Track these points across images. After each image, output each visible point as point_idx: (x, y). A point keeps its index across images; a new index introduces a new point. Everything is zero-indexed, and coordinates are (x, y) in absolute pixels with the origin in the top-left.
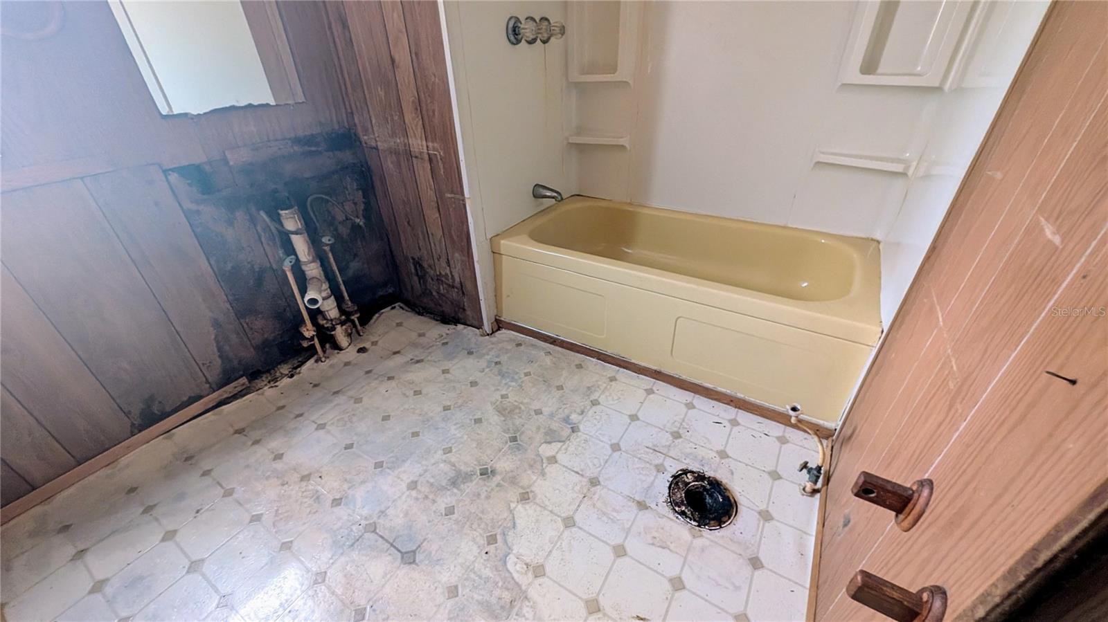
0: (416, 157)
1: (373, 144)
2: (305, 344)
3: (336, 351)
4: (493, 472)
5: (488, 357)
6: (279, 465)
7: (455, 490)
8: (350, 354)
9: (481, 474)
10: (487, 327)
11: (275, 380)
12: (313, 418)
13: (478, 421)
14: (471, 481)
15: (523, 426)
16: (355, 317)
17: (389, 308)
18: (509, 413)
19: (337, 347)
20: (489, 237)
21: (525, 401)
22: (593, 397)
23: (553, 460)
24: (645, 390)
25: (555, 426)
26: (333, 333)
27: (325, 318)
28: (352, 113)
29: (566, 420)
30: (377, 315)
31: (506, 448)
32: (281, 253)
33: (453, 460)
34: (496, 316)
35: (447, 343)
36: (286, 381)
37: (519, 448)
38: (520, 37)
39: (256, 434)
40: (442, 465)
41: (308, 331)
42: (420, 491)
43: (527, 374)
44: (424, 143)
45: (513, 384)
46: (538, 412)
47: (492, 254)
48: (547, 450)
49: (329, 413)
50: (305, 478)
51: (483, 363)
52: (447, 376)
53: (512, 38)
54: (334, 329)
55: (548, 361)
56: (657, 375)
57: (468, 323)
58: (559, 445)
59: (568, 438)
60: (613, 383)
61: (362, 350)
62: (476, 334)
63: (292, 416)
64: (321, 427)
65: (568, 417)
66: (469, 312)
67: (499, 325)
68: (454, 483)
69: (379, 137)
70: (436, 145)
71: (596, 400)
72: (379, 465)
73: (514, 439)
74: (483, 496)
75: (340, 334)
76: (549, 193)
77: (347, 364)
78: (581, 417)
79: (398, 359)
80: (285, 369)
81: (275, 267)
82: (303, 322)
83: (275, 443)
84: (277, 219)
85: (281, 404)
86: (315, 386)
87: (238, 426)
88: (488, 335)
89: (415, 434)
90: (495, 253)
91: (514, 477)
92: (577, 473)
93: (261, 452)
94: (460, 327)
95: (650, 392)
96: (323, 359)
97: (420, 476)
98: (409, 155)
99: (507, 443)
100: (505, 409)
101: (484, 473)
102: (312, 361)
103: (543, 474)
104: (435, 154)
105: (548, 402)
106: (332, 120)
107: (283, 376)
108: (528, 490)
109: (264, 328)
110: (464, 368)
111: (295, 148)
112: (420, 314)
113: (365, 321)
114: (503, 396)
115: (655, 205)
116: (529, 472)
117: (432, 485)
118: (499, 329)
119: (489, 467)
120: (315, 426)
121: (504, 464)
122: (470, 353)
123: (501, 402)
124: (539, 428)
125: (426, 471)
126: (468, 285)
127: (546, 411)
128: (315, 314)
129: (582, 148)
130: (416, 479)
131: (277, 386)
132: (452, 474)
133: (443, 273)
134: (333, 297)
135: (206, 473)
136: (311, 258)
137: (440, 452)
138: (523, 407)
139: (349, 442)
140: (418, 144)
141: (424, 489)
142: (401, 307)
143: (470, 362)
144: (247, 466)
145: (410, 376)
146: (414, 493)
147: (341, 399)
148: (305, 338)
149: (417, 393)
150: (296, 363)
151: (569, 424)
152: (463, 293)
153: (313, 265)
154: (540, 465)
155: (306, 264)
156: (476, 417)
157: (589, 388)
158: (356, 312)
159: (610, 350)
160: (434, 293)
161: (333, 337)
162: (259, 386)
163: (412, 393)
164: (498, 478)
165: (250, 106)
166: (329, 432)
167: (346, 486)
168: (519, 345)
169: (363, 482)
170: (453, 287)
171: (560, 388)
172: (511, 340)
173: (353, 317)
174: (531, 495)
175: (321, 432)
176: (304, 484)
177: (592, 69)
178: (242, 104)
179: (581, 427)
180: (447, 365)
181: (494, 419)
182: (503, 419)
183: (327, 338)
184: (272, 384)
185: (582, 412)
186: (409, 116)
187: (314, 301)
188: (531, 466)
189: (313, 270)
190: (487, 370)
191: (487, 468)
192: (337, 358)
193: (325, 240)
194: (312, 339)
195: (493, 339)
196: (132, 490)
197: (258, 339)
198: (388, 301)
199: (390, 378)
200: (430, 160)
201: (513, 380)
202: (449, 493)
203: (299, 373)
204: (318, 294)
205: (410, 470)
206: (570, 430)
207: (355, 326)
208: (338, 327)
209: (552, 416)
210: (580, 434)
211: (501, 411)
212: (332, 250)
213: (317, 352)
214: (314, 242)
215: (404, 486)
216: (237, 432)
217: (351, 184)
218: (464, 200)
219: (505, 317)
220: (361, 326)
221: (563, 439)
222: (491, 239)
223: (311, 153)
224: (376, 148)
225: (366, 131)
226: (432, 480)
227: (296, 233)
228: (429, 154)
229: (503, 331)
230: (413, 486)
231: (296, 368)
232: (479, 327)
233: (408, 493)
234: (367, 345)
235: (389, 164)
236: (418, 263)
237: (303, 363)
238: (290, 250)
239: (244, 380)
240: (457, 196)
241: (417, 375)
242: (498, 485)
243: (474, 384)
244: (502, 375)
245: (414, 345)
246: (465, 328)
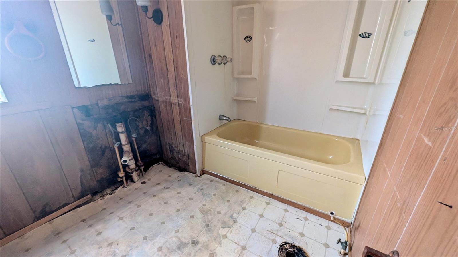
0: (173, 104)
1: (157, 99)
2: (119, 180)
3: (132, 183)
4: (198, 243)
5: (198, 187)
6: (99, 238)
7: (179, 252)
8: (138, 184)
9: (192, 244)
10: (198, 173)
11: (104, 196)
12: (118, 214)
13: (192, 217)
14: (188, 247)
15: (212, 219)
16: (142, 168)
17: (157, 164)
18: (206, 213)
19: (133, 181)
20: (200, 135)
21: (213, 207)
22: (243, 206)
23: (225, 236)
24: (266, 203)
25: (226, 219)
26: (132, 175)
27: (129, 168)
28: (150, 87)
29: (231, 217)
30: (151, 167)
31: (204, 230)
32: (114, 141)
33: (180, 236)
34: (202, 168)
35: (180, 180)
36: (108, 196)
37: (210, 230)
38: (215, 62)
39: (90, 222)
40: (174, 239)
41: (121, 174)
42: (163, 252)
43: (215, 195)
44: (177, 99)
45: (208, 199)
46: (219, 213)
47: (201, 142)
48: (222, 232)
49: (125, 212)
50: (110, 245)
51: (195, 189)
52: (180, 195)
53: (213, 62)
54: (132, 173)
55: (224, 188)
56: (271, 196)
57: (190, 171)
58: (229, 228)
59: (232, 226)
60: (252, 199)
61: (143, 183)
62: (193, 176)
63: (109, 213)
64: (121, 219)
65: (232, 215)
66: (191, 166)
67: (203, 172)
68: (179, 248)
69: (159, 96)
70: (181, 100)
71: (245, 207)
72: (145, 238)
73: (207, 226)
74: (192, 254)
75: (135, 175)
76: (225, 118)
77: (136, 189)
78: (238, 215)
79: (159, 187)
80: (108, 191)
81: (111, 146)
82: (119, 170)
83: (99, 227)
84: (115, 127)
85: (104, 207)
86: (121, 199)
87: (83, 218)
88: (198, 176)
89: (163, 223)
90: (203, 142)
91: (207, 245)
92: (236, 243)
93: (92, 230)
94: (187, 173)
95: (268, 204)
96: (126, 187)
97: (164, 244)
98: (171, 103)
99: (204, 227)
100: (204, 211)
101: (193, 243)
102: (121, 187)
103: (220, 244)
104: (181, 103)
105: (223, 208)
106: (141, 90)
107: (107, 194)
108: (214, 252)
109: (102, 172)
110: (187, 191)
111: (126, 100)
112: (170, 167)
113: (146, 170)
114: (203, 205)
115: (268, 124)
116: (214, 242)
117: (169, 249)
118: (203, 174)
119: (196, 240)
120: (118, 218)
121: (203, 239)
122: (190, 185)
123: (203, 208)
124: (219, 221)
125: (167, 241)
126: (191, 155)
127: (223, 212)
128: (125, 167)
129: (238, 102)
130: (162, 246)
131: (103, 199)
132: (179, 243)
133: (181, 150)
134: (133, 160)
135: (65, 241)
136: (126, 143)
137: (174, 232)
138: (212, 211)
139: (132, 226)
140: (174, 99)
141: (165, 250)
142: (162, 164)
143: (190, 189)
144: (84, 238)
145: (163, 195)
146: (160, 253)
147: (131, 205)
148: (119, 177)
149: (166, 203)
150: (114, 188)
151: (233, 219)
152: (189, 158)
153: (127, 146)
154: (219, 239)
155: (124, 145)
156: (191, 215)
157: (241, 202)
158: (142, 166)
159: (250, 184)
160: (177, 158)
161: (131, 176)
162: (96, 199)
163: (163, 203)
164: (199, 246)
165: (111, 84)
166: (124, 221)
167: (129, 249)
168: (211, 181)
169: (137, 247)
170: (185, 156)
171: (229, 201)
172: (208, 179)
173: (141, 168)
174: (214, 254)
175: (121, 221)
176: (109, 248)
177: (243, 73)
178: (108, 84)
179: (238, 220)
180: (180, 190)
181: (199, 215)
182: (203, 216)
183: (129, 177)
184: (102, 198)
185: (239, 213)
186: (172, 89)
187: (125, 161)
188: (215, 240)
189: (127, 148)
190: (197, 192)
191: (195, 241)
192: (132, 186)
193: (133, 136)
194: (122, 177)
195: (200, 178)
196: (28, 250)
197: (99, 177)
198: (156, 161)
199: (155, 196)
200: (179, 106)
201: (208, 197)
202: (176, 253)
203: (115, 193)
204: (128, 159)
205: (159, 241)
206: (233, 222)
207: (141, 172)
208: (134, 172)
209: (225, 214)
210: (237, 223)
211: (202, 212)
212: (136, 140)
213: (123, 183)
214: (129, 136)
215: (156, 249)
216: (83, 221)
217: (146, 113)
218: (191, 121)
219: (206, 169)
220: (144, 172)
221: (230, 226)
222: (201, 136)
223: (132, 102)
224: (158, 100)
225: (154, 94)
226: (169, 246)
227: (122, 133)
228: (178, 103)
229: (205, 175)
230: (160, 249)
231: (113, 190)
232: (195, 173)
233: (157, 253)
234: (146, 180)
235: (162, 106)
236: (170, 145)
237: (117, 188)
238: (118, 139)
239: (90, 196)
240: (189, 119)
241: (167, 194)
242: (200, 249)
243: (191, 199)
244: (203, 194)
245: (166, 180)
246: (189, 173)
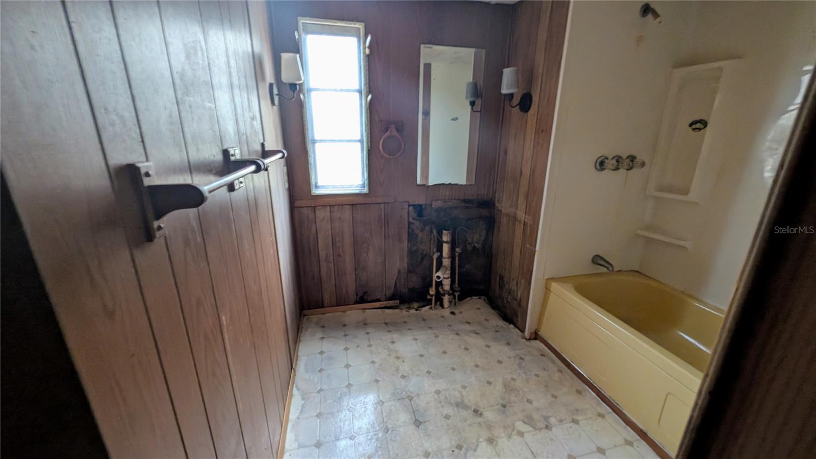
0: (518, 221)
1: (500, 209)
2: (428, 297)
3: (441, 308)
4: (481, 415)
5: (518, 352)
6: (391, 346)
7: (456, 409)
8: (446, 312)
9: (474, 411)
10: (527, 334)
11: (409, 308)
12: (415, 334)
13: (489, 383)
14: (467, 410)
15: (514, 403)
16: (457, 294)
17: (477, 297)
18: (510, 390)
19: (442, 306)
20: (546, 277)
21: (526, 390)
22: (576, 417)
23: (521, 434)
24: (626, 440)
25: (536, 416)
26: (443, 297)
27: (442, 288)
28: (495, 192)
29: (546, 418)
30: (469, 298)
31: (496, 407)
32: (435, 250)
33: (464, 394)
34: (536, 329)
35: (498, 331)
36: (413, 311)
37: (504, 412)
38: (604, 167)
39: (391, 328)
40: (457, 393)
41: (432, 291)
42: (439, 397)
43: (537, 375)
44: (524, 215)
45: (524, 376)
46: (529, 401)
47: (545, 289)
48: (520, 426)
49: (422, 335)
50: (398, 358)
51: (512, 354)
52: (487, 349)
53: (598, 167)
54: (444, 295)
55: (557, 375)
56: (643, 435)
57: (518, 325)
58: (532, 429)
59: (540, 429)
60: (600, 419)
61: (453, 313)
62: (518, 335)
63: (407, 328)
64: (415, 339)
65: (549, 417)
66: (519, 319)
67: (536, 336)
68: (457, 405)
69: (504, 205)
70: (529, 218)
71: (578, 421)
72: (429, 372)
73: (504, 406)
74: (468, 422)
75: (446, 299)
76: (602, 262)
77: (443, 317)
78: (557, 423)
79: (468, 327)
80: (416, 305)
81: (431, 255)
82: (432, 285)
83: (395, 336)
84: (440, 234)
85: (406, 320)
86: (424, 320)
87: (386, 321)
88: (526, 339)
89: (453, 369)
90: (547, 289)
91: (491, 426)
92: (532, 453)
93: (389, 336)
94: (512, 326)
95: (629, 443)
96: (433, 309)
97: (444, 390)
98: (515, 219)
99: (498, 405)
100: (509, 386)
101: (476, 411)
102: (428, 307)
103: (509, 437)
104: (527, 223)
105: (540, 401)
106: (484, 194)
107: (413, 308)
108: (495, 439)
109: (415, 281)
110: (499, 350)
111: (462, 204)
112: (493, 308)
113: (461, 298)
114: (512, 379)
116: (502, 430)
117: (446, 398)
118: (535, 339)
119: (480, 410)
120: (413, 338)
121: (490, 415)
122: (508, 344)
123: (509, 381)
124: (524, 410)
125: (447, 390)
126: (523, 303)
127: (535, 404)
128: (439, 284)
129: (649, 241)
130: (441, 390)
131: (408, 312)
132: (459, 400)
133: (513, 289)
134: (450, 279)
135: (368, 333)
136: (448, 256)
137: (460, 385)
138: (521, 392)
139: (423, 354)
140: (521, 215)
141: (442, 398)
142: (485, 300)
143: (505, 349)
144: (381, 339)
145: (469, 339)
146: (436, 396)
147: (430, 332)
148: (429, 294)
149: (466, 349)
150: (421, 304)
151: (547, 422)
152: (520, 306)
153: (447, 260)
154: (510, 431)
155: (445, 258)
156: (490, 380)
157: (577, 410)
158: (459, 291)
159: (608, 393)
160: (505, 299)
161: (442, 299)
162: (402, 308)
163: (463, 347)
164: (481, 420)
165: (450, 184)
166: (417, 344)
167: (410, 372)
168: (543, 355)
169: (418, 376)
170: (516, 300)
171: (555, 397)
172: (539, 350)
173: (455, 293)
174: (495, 443)
175: (414, 341)
176: (396, 360)
177: (670, 189)
178: (447, 183)
179: (554, 429)
180: (491, 343)
181: (499, 387)
182: (504, 390)
183: (439, 298)
184: (407, 310)
185: (561, 421)
186: (521, 200)
187: (438, 277)
188: (505, 427)
189: (446, 262)
190: (513, 359)
191: (478, 411)
192: (440, 312)
193: (457, 249)
194: (432, 296)
195: (528, 343)
196: (345, 325)
197: (411, 285)
198: (478, 293)
199: (457, 334)
200: (524, 224)
201: (525, 373)
202: (452, 408)
203: (420, 310)
204: (442, 276)
205: (441, 384)
206: (545, 426)
207: (455, 298)
208: (447, 295)
209: (538, 409)
210: (550, 432)
211: (506, 386)
212: (459, 256)
213: (431, 304)
214: (452, 249)
215: (434, 390)
216: (386, 324)
217: (482, 225)
218: (535, 251)
219: (542, 333)
220: (458, 300)
221: (537, 427)
222: (547, 279)
223: (467, 208)
224: (501, 211)
225: (499, 202)
226: (448, 396)
227: (446, 242)
228: (524, 221)
229: (538, 342)
230: (438, 392)
231: (420, 307)
232: (523, 331)
233: (434, 394)
234: (456, 312)
235: (504, 220)
236: (502, 278)
237: (423, 306)
238: (440, 249)
239: (398, 301)
240: (533, 248)
241: (472, 340)
242: (480, 423)
243: (500, 362)
244: (520, 366)
245: (480, 323)
246: (514, 328)
